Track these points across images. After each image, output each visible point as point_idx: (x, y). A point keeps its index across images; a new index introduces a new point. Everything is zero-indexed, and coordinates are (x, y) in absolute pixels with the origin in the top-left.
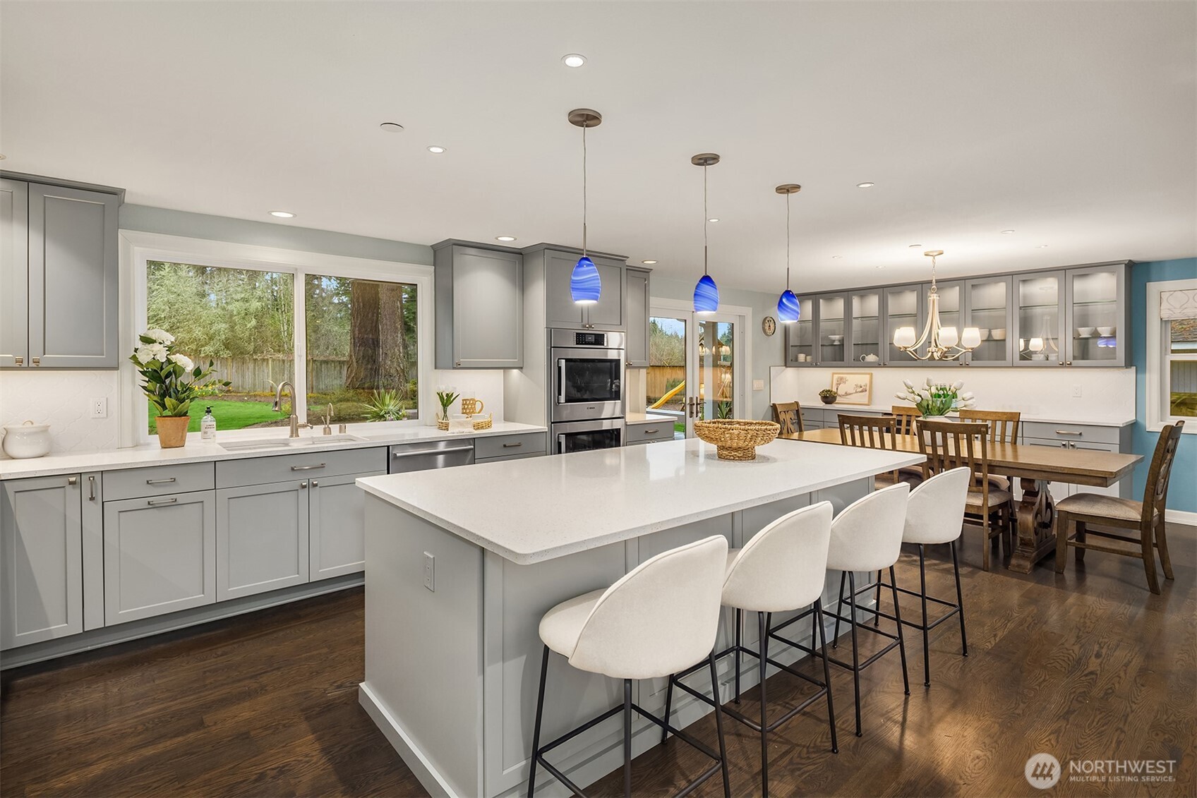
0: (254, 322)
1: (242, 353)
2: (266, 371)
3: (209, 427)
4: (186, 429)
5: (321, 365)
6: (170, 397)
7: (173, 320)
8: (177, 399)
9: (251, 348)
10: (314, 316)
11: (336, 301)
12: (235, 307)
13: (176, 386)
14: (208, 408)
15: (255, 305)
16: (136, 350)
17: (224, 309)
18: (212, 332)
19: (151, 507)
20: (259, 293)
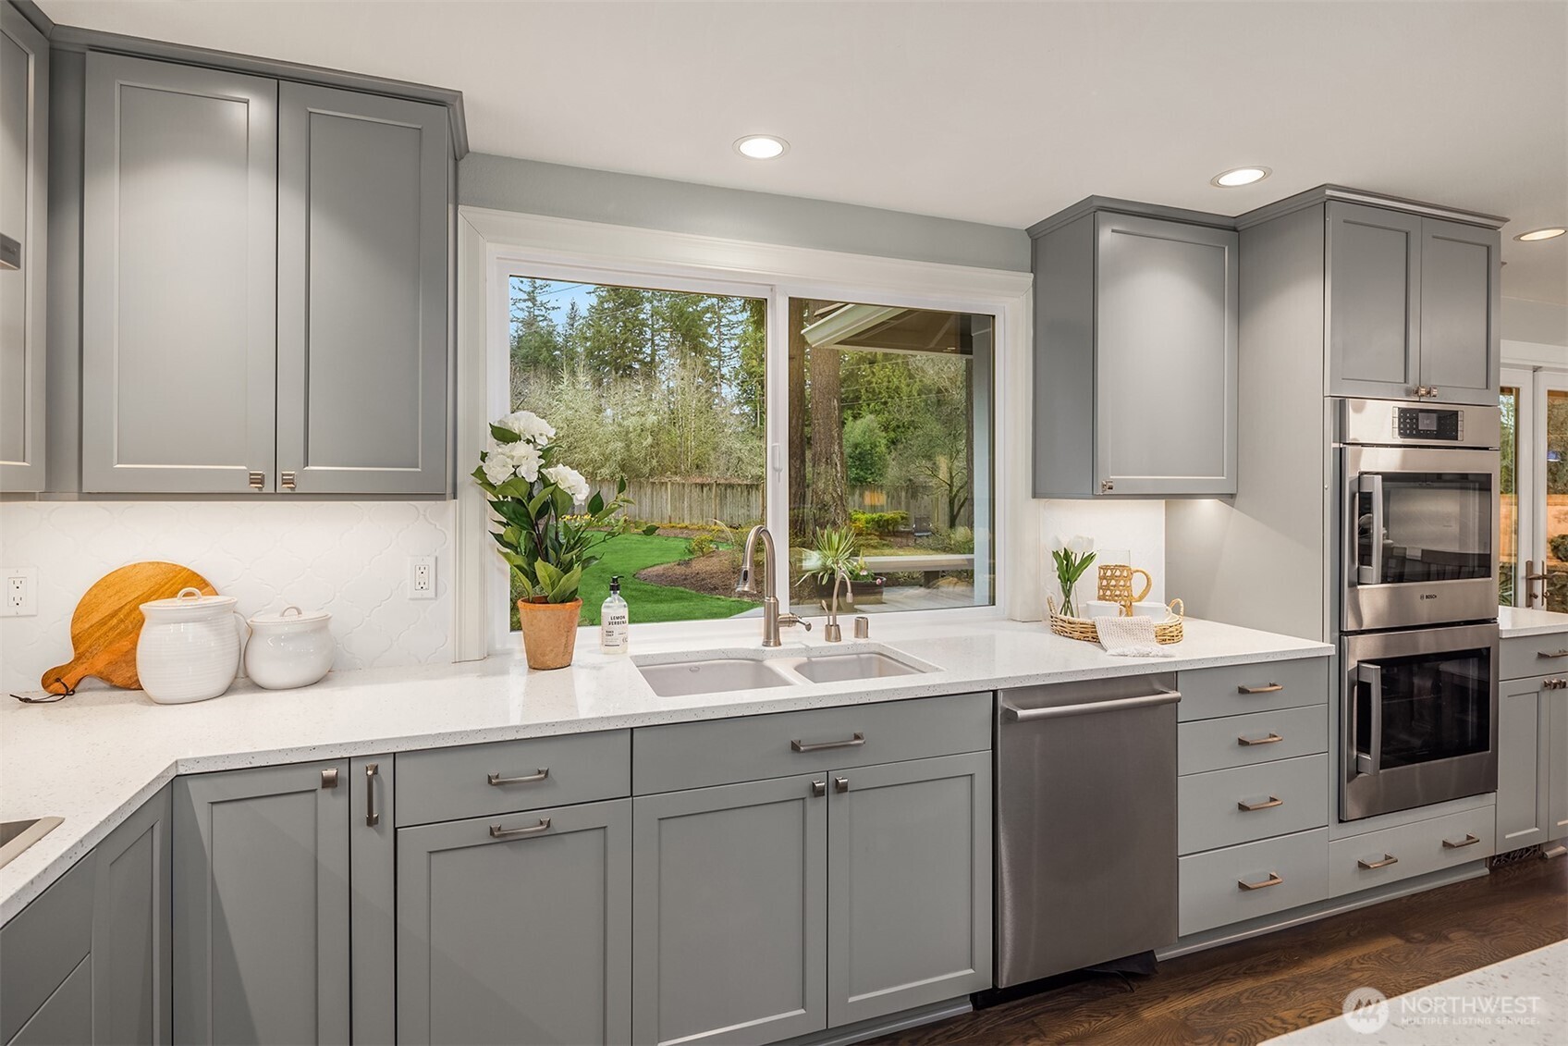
0: (650, 440)
1: (637, 476)
2: (665, 497)
3: (616, 620)
4: (577, 620)
5: (726, 490)
6: (546, 559)
7: (571, 439)
8: (559, 564)
9: (646, 470)
10: (713, 430)
11: (737, 412)
12: (632, 422)
13: (557, 533)
14: (614, 580)
15: (651, 419)
16: (484, 456)
17: (620, 425)
18: (608, 452)
19: (497, 840)
20: (655, 405)
